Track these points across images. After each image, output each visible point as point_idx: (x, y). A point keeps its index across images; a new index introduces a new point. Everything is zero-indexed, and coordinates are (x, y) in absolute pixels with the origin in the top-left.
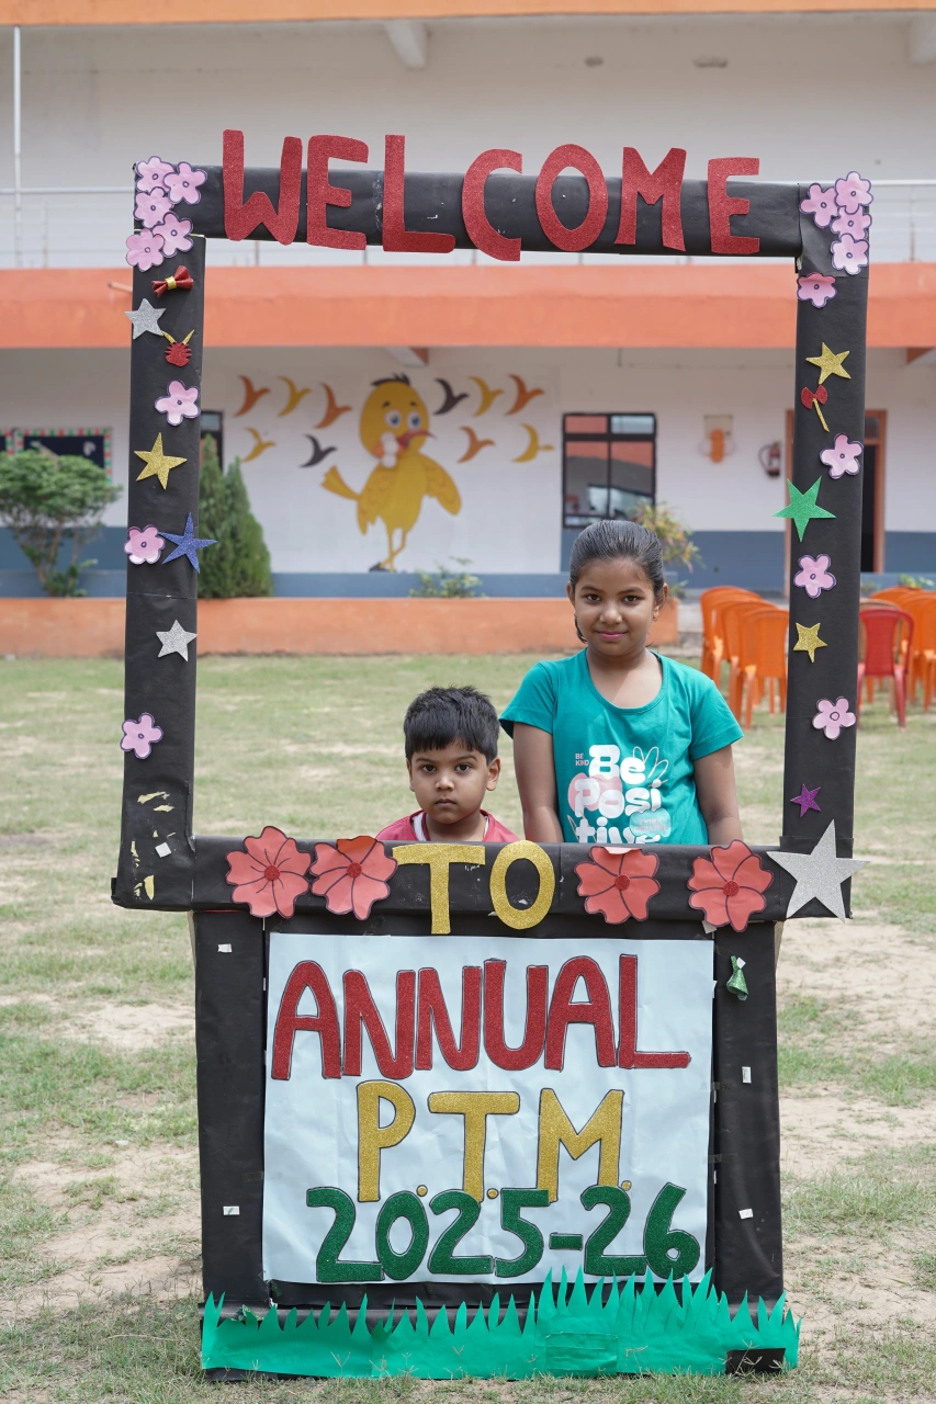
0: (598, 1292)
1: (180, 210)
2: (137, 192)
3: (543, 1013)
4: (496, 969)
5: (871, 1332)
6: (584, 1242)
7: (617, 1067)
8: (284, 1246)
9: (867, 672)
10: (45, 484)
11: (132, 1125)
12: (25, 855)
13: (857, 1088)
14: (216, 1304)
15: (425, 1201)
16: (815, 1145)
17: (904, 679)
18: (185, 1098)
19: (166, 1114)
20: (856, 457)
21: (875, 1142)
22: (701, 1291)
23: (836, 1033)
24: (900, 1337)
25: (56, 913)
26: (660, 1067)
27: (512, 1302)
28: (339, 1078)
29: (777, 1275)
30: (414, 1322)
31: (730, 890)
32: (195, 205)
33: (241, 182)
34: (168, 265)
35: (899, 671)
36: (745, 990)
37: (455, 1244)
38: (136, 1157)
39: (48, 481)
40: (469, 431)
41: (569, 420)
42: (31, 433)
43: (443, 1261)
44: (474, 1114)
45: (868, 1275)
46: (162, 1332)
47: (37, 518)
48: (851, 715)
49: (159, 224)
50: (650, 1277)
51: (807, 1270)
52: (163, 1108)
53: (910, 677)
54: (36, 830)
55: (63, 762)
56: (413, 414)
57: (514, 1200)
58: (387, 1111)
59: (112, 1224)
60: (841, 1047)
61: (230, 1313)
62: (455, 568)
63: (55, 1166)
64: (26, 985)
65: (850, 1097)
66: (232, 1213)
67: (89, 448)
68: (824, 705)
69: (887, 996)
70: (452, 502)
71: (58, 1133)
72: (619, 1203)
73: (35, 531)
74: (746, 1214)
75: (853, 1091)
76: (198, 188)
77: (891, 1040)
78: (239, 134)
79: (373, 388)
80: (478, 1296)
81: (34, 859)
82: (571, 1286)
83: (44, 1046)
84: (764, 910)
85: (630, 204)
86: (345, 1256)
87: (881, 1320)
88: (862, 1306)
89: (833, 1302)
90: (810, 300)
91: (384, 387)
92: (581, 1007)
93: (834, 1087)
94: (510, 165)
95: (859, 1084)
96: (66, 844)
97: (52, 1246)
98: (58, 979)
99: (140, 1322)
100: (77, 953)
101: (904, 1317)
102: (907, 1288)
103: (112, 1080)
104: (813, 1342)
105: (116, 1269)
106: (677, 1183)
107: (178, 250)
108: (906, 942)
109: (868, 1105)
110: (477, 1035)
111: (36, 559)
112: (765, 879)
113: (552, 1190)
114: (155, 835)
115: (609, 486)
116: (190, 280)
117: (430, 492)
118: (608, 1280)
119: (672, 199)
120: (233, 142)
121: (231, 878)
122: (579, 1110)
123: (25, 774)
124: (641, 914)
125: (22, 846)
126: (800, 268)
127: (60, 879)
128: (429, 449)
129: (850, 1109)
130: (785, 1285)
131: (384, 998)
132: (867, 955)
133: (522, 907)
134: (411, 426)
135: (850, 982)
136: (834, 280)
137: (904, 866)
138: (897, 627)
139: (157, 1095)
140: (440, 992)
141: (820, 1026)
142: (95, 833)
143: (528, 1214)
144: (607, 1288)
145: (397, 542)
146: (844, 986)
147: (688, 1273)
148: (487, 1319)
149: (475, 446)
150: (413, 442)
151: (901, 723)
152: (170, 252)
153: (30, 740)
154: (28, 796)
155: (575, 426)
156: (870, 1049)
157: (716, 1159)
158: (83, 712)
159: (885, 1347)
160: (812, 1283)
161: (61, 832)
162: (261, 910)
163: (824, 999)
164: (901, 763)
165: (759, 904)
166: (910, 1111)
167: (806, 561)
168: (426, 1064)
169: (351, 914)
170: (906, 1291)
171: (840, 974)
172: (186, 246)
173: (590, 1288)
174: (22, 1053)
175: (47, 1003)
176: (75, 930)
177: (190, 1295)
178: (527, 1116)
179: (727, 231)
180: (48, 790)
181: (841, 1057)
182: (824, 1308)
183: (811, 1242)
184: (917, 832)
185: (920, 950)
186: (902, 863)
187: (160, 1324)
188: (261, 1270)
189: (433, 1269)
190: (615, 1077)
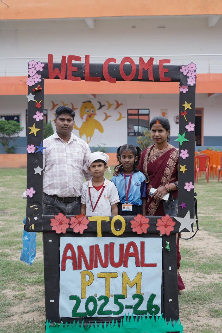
0: (136, 318)
1: (38, 72)
2: (29, 68)
3: (123, 254)
4: (112, 245)
5: (199, 327)
6: (133, 307)
7: (140, 267)
8: (64, 309)
9: (199, 170)
10: (6, 127)
11: (29, 280)
12: (2, 216)
13: (197, 270)
14: (49, 322)
15: (97, 298)
16: (187, 283)
17: (208, 172)
18: (41, 274)
19: (36, 278)
20: (193, 127)
21: (201, 283)
22: (160, 318)
23: (192, 257)
24: (206, 328)
25: (10, 230)
26: (150, 267)
27: (117, 321)
28: (77, 270)
29: (178, 314)
30: (94, 326)
31: (166, 226)
32: (42, 71)
33: (52, 66)
34: (36, 85)
35: (207, 170)
36: (170, 249)
37: (104, 307)
38: (29, 288)
39: (6, 126)
40: (105, 114)
41: (129, 111)
42: (2, 115)
43: (101, 312)
44: (108, 278)
45: (199, 314)
46: (36, 329)
47: (4, 135)
48: (193, 186)
49: (34, 76)
50: (148, 315)
51: (185, 313)
52: (36, 276)
53: (209, 171)
54: (5, 210)
55: (11, 193)
56: (92, 110)
57: (117, 297)
58: (88, 277)
59: (24, 304)
60: (193, 260)
61: (52, 324)
62: (102, 146)
63: (11, 290)
64: (3, 247)
65: (195, 272)
66: (52, 302)
67: (15, 118)
68: (187, 184)
69: (204, 248)
70: (101, 130)
71: (11, 282)
72: (141, 298)
73: (3, 138)
74: (170, 300)
75: (196, 270)
76: (42, 67)
77: (205, 258)
78: (52, 55)
79: (83, 104)
80: (109, 320)
81: (4, 217)
82: (130, 317)
83: (8, 262)
84: (174, 231)
85: (141, 71)
86: (79, 311)
87: (202, 324)
88: (198, 321)
89: (191, 320)
90: (182, 92)
91: (85, 103)
92: (132, 253)
93: (191, 270)
94: (113, 62)
95: (197, 269)
96: (12, 213)
97: (11, 309)
98: (11, 246)
99: (31, 327)
100: (15, 240)
101: (207, 324)
102: (208, 317)
103: (24, 270)
104: (186, 330)
105: (25, 314)
106: (154, 293)
107: (38, 82)
108: (208, 235)
109: (199, 274)
110: (108, 260)
111: (4, 145)
112: (174, 224)
113: (125, 295)
114: (34, 215)
115: (138, 126)
116: (41, 89)
117: (96, 128)
118: (139, 316)
119: (151, 69)
120: (50, 57)
121: (51, 225)
122: (132, 277)
123: (2, 196)
124: (145, 232)
125: (2, 214)
126: (180, 84)
127: (11, 222)
128: (96, 118)
129: (195, 275)
130: (180, 316)
131: (87, 252)
132: (199, 238)
133: (118, 231)
134: (92, 113)
135: (195, 245)
136: (188, 87)
137: (208, 217)
138: (207, 159)
139: (34, 274)
140: (100, 250)
141: (188, 255)
142: (19, 211)
143: (120, 300)
144: (139, 317)
145: (89, 140)
146: (194, 245)
147: (157, 314)
148: (111, 325)
149: (107, 117)
150: (92, 116)
151: (208, 182)
152: (36, 82)
153: (3, 188)
154: (3, 202)
155: (130, 112)
156: (200, 260)
157: (163, 288)
158: (15, 181)
159: (203, 331)
160: (186, 316)
161: (11, 210)
162: (58, 232)
163: (189, 249)
164: (208, 191)
165: (172, 229)
166: (209, 275)
167: (182, 151)
168: (96, 266)
169: (79, 233)
170: (208, 318)
171: (193, 243)
172: (40, 81)
173: (135, 317)
174: (3, 264)
175: (8, 251)
176: (15, 234)
177: (43, 320)
178: (120, 278)
179: (163, 76)
180: (7, 200)
181: (193, 262)
182: (189, 322)
183: (186, 306)
184: (211, 208)
185: (212, 237)
186: (208, 216)
187: (36, 327)
188: (59, 315)
189: (99, 314)
190: (140, 269)
